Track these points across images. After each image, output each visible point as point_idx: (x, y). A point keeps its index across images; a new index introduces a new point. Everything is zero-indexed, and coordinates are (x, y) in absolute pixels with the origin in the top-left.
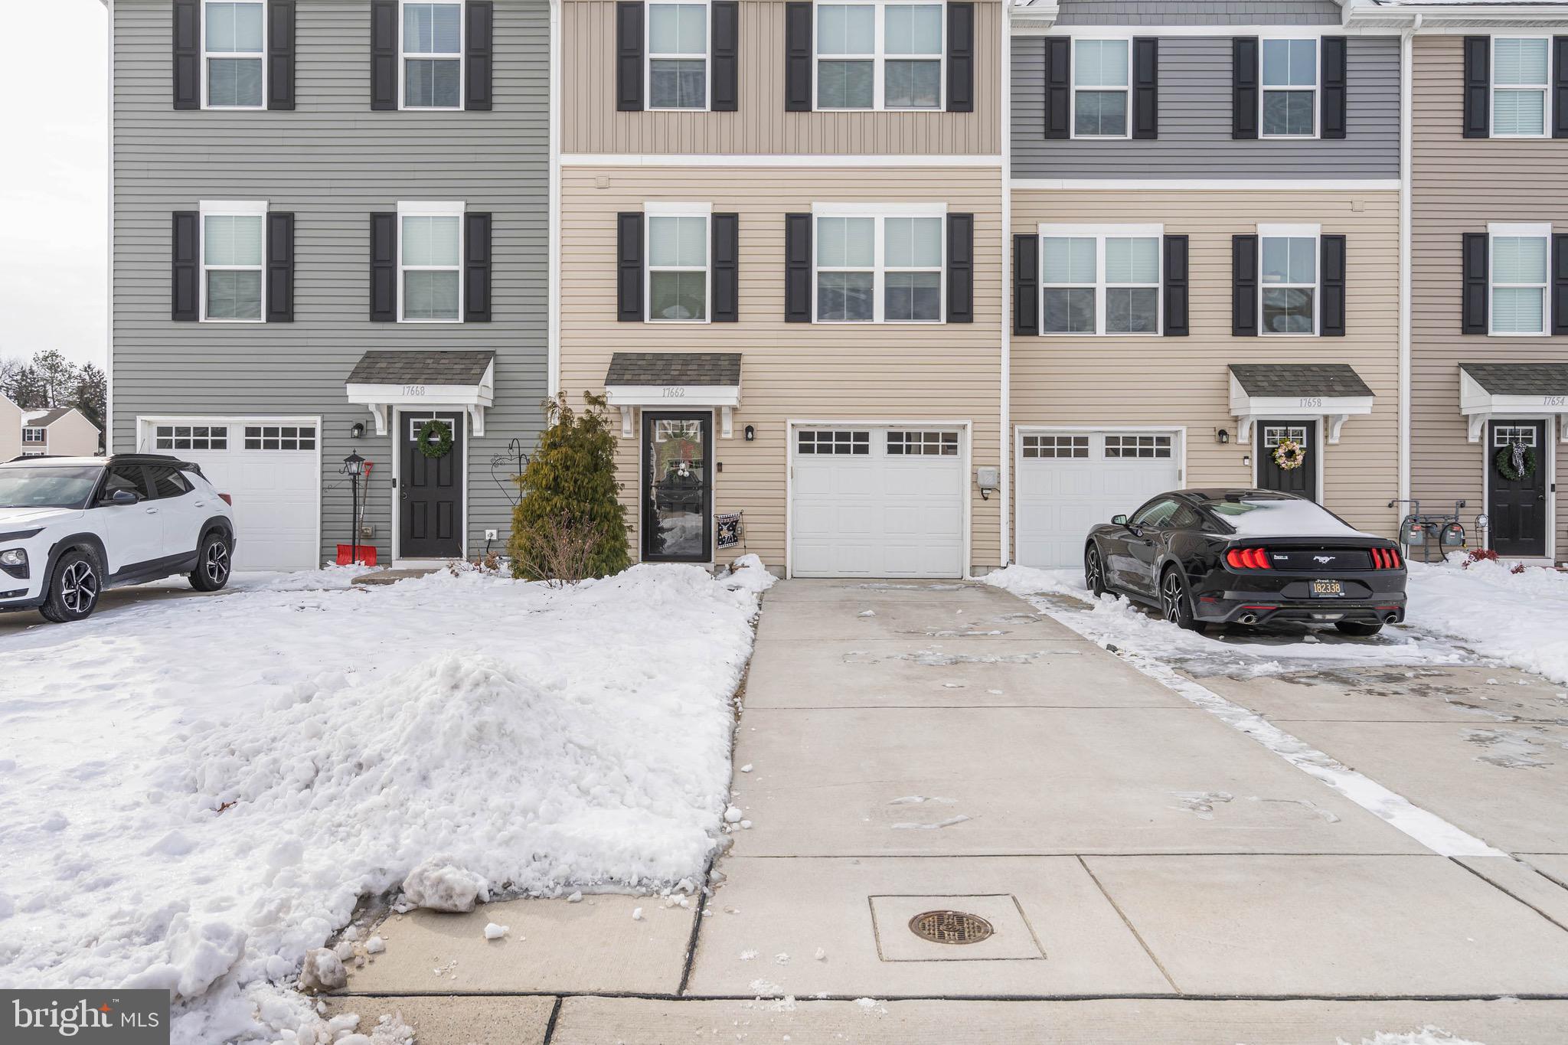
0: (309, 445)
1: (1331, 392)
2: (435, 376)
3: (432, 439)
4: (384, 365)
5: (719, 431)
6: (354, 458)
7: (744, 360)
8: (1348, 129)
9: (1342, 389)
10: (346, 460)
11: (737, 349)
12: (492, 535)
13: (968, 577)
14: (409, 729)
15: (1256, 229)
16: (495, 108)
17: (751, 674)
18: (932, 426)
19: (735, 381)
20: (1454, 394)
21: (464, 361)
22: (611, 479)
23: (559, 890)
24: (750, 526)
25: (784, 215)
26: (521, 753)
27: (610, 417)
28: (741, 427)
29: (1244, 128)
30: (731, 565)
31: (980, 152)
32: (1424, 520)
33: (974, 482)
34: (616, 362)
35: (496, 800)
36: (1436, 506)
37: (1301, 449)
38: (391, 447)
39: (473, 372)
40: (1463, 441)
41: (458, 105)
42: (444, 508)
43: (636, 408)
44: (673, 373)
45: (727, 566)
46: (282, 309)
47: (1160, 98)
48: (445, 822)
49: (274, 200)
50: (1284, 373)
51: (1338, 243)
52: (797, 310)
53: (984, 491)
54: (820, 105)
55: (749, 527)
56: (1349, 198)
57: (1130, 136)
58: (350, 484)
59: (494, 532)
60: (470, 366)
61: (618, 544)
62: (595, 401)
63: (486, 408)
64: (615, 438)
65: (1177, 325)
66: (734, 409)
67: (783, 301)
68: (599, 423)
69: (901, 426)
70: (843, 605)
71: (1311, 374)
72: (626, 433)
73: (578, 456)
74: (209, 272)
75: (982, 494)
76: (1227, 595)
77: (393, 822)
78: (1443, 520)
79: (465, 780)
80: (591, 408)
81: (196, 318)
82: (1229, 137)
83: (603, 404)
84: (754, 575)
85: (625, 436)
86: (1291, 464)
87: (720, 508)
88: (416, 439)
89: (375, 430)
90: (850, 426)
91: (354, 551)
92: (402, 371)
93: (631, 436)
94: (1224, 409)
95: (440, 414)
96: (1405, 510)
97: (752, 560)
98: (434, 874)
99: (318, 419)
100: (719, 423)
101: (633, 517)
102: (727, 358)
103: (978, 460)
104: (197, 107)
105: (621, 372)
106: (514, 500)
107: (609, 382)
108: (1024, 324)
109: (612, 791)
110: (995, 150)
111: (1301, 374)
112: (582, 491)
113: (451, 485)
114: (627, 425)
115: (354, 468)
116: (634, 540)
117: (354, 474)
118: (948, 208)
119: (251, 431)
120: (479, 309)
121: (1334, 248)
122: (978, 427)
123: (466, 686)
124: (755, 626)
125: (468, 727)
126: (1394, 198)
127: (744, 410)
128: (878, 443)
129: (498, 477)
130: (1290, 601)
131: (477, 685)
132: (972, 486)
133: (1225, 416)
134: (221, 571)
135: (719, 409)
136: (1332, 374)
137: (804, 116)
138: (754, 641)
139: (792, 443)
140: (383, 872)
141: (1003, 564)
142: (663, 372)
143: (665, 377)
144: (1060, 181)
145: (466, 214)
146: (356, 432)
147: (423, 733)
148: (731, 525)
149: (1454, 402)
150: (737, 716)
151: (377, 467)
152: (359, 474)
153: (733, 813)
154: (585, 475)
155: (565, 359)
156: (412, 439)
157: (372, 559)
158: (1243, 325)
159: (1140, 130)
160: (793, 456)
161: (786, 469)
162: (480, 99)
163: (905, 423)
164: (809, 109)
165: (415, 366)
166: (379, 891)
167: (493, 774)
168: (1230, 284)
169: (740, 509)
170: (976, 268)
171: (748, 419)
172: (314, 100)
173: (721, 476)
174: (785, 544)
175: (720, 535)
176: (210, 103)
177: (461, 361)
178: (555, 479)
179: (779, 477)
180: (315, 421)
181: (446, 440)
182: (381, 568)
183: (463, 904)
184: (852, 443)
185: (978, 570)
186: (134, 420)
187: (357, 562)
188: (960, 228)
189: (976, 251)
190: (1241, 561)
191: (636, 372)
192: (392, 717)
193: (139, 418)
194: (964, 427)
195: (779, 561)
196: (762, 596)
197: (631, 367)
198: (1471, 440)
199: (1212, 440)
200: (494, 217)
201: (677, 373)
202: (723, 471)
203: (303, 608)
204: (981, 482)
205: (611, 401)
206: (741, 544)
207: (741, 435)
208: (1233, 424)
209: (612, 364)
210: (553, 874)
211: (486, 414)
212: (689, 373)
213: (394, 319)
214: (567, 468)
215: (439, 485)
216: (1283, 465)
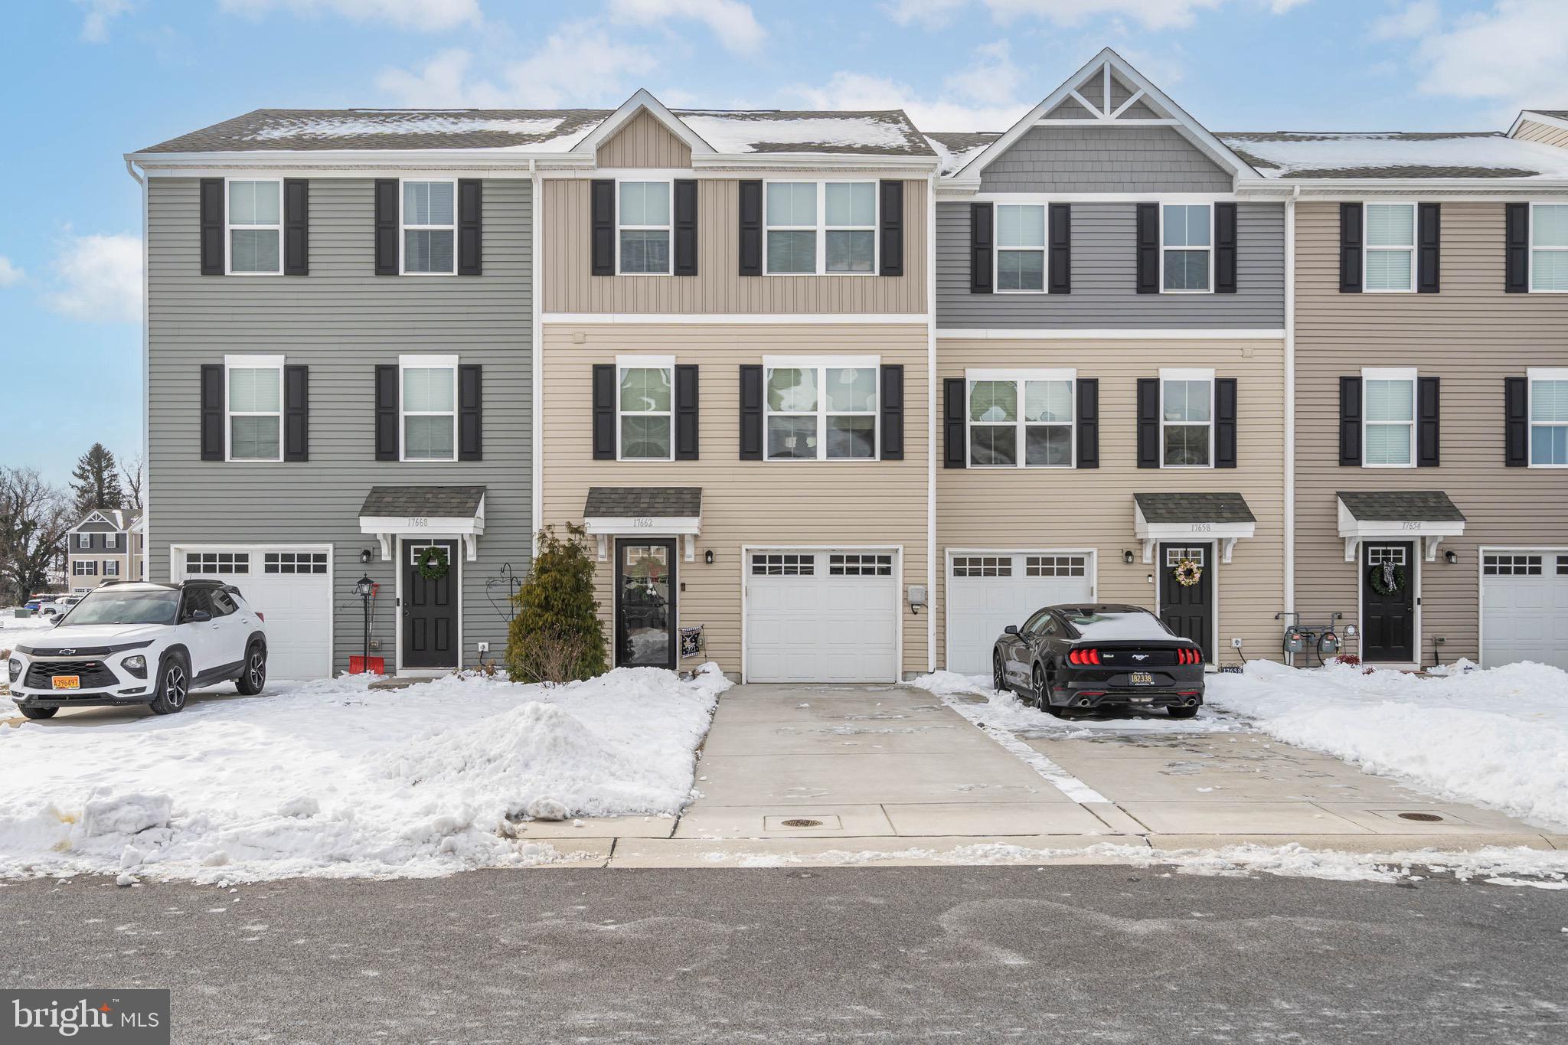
0: (322, 569)
1: (1219, 519)
2: (435, 510)
3: (431, 564)
4: (389, 499)
5: (683, 556)
6: (365, 581)
7: (704, 493)
8: (1239, 285)
9: (1229, 515)
10: (359, 583)
11: (698, 484)
12: (484, 647)
13: (900, 682)
14: (515, 741)
15: (1158, 373)
16: (484, 273)
17: (708, 740)
18: (869, 550)
19: (695, 513)
20: (1333, 519)
21: (460, 496)
22: (590, 597)
23: (605, 814)
24: (710, 637)
25: (738, 367)
26: (577, 753)
27: (589, 544)
28: (702, 552)
29: (1147, 284)
30: (693, 672)
31: (909, 311)
32: (1305, 631)
33: (905, 599)
34: (592, 495)
35: (567, 774)
36: (1315, 618)
37: (1198, 568)
38: (394, 570)
39: (468, 505)
40: (1340, 561)
41: (452, 271)
42: (442, 624)
43: (610, 536)
44: (642, 505)
45: (690, 673)
46: (298, 450)
47: (1073, 257)
48: (543, 783)
49: (290, 354)
50: (1182, 501)
51: (1230, 385)
52: (750, 449)
53: (914, 607)
54: (769, 270)
55: (709, 639)
56: (1239, 345)
57: (1046, 291)
58: (362, 603)
59: (486, 644)
60: (465, 500)
61: (598, 653)
62: (578, 531)
63: (478, 536)
64: (593, 562)
65: (1089, 458)
66: (696, 536)
67: (737, 441)
68: (579, 550)
69: (842, 550)
70: (785, 702)
71: (1204, 501)
72: (601, 555)
73: (565, 579)
74: (232, 418)
75: (912, 609)
76: (1070, 684)
77: (516, 783)
78: (1320, 630)
79: (549, 765)
80: (572, 536)
81: (222, 459)
82: (1134, 292)
83: (582, 533)
84: (713, 679)
85: (600, 560)
86: (1191, 582)
87: (683, 623)
88: (416, 564)
89: (380, 556)
90: (797, 550)
91: (365, 661)
92: (407, 505)
93: (606, 560)
94: (1131, 532)
95: (437, 542)
96: (1290, 621)
97: (712, 667)
98: (544, 802)
99: (330, 546)
100: (683, 549)
101: (609, 631)
102: (689, 491)
103: (909, 580)
104: (222, 273)
105: (598, 505)
106: (506, 617)
107: (587, 514)
108: (953, 458)
109: (627, 776)
110: (923, 310)
111: (1196, 501)
112: (569, 608)
113: (447, 604)
114: (602, 551)
115: (366, 589)
116: (610, 649)
117: (366, 595)
118: (882, 360)
119: (270, 557)
120: (471, 449)
121: (1226, 390)
123: (545, 718)
124: (713, 715)
125: (549, 739)
126: (1279, 345)
127: (706, 536)
128: (822, 565)
129: (493, 596)
130: (1113, 688)
131: (551, 717)
132: (903, 602)
133: (1132, 539)
134: (259, 678)
135: (682, 537)
136: (1223, 502)
137: (755, 279)
138: (711, 723)
139: (747, 564)
140: (515, 804)
141: (931, 670)
142: (634, 505)
143: (636, 509)
144: (984, 331)
145: (460, 367)
146: (365, 557)
147: (523, 742)
148: (694, 637)
149: (1332, 526)
150: (698, 759)
151: (383, 589)
152: (369, 594)
153: (693, 792)
154: (571, 595)
155: (547, 493)
156: (413, 563)
157: (380, 668)
158: (1147, 459)
159: (1056, 286)
160: (747, 576)
161: (741, 588)
162: (471, 265)
163: (846, 548)
164: (760, 274)
165: (417, 500)
166: (514, 813)
167: (564, 763)
168: (1135, 422)
169: (702, 623)
170: (906, 412)
171: (709, 545)
172: (324, 266)
173: (685, 595)
174: (741, 654)
175: (684, 646)
176: (233, 270)
177: (456, 495)
178: (546, 598)
179: (735, 595)
180: (328, 549)
181: (443, 564)
182: (387, 677)
183: (559, 816)
184: (799, 565)
185: (909, 675)
186: (169, 548)
187: (368, 671)
188: (892, 378)
189: (906, 397)
190: (1080, 659)
191: (610, 505)
192: (502, 736)
193: (173, 547)
194: (897, 551)
195: (735, 668)
196: (719, 698)
197: (605, 500)
198: (1347, 560)
199: (1120, 560)
200: (484, 369)
201: (645, 505)
202: (686, 590)
203: (348, 704)
204: (911, 598)
205: (590, 531)
206: (702, 653)
207: (702, 559)
208: (1138, 547)
209: (589, 498)
210: (601, 807)
211: (478, 542)
212: (656, 505)
213: (397, 459)
214: (556, 589)
215: (436, 603)
216: (1183, 583)
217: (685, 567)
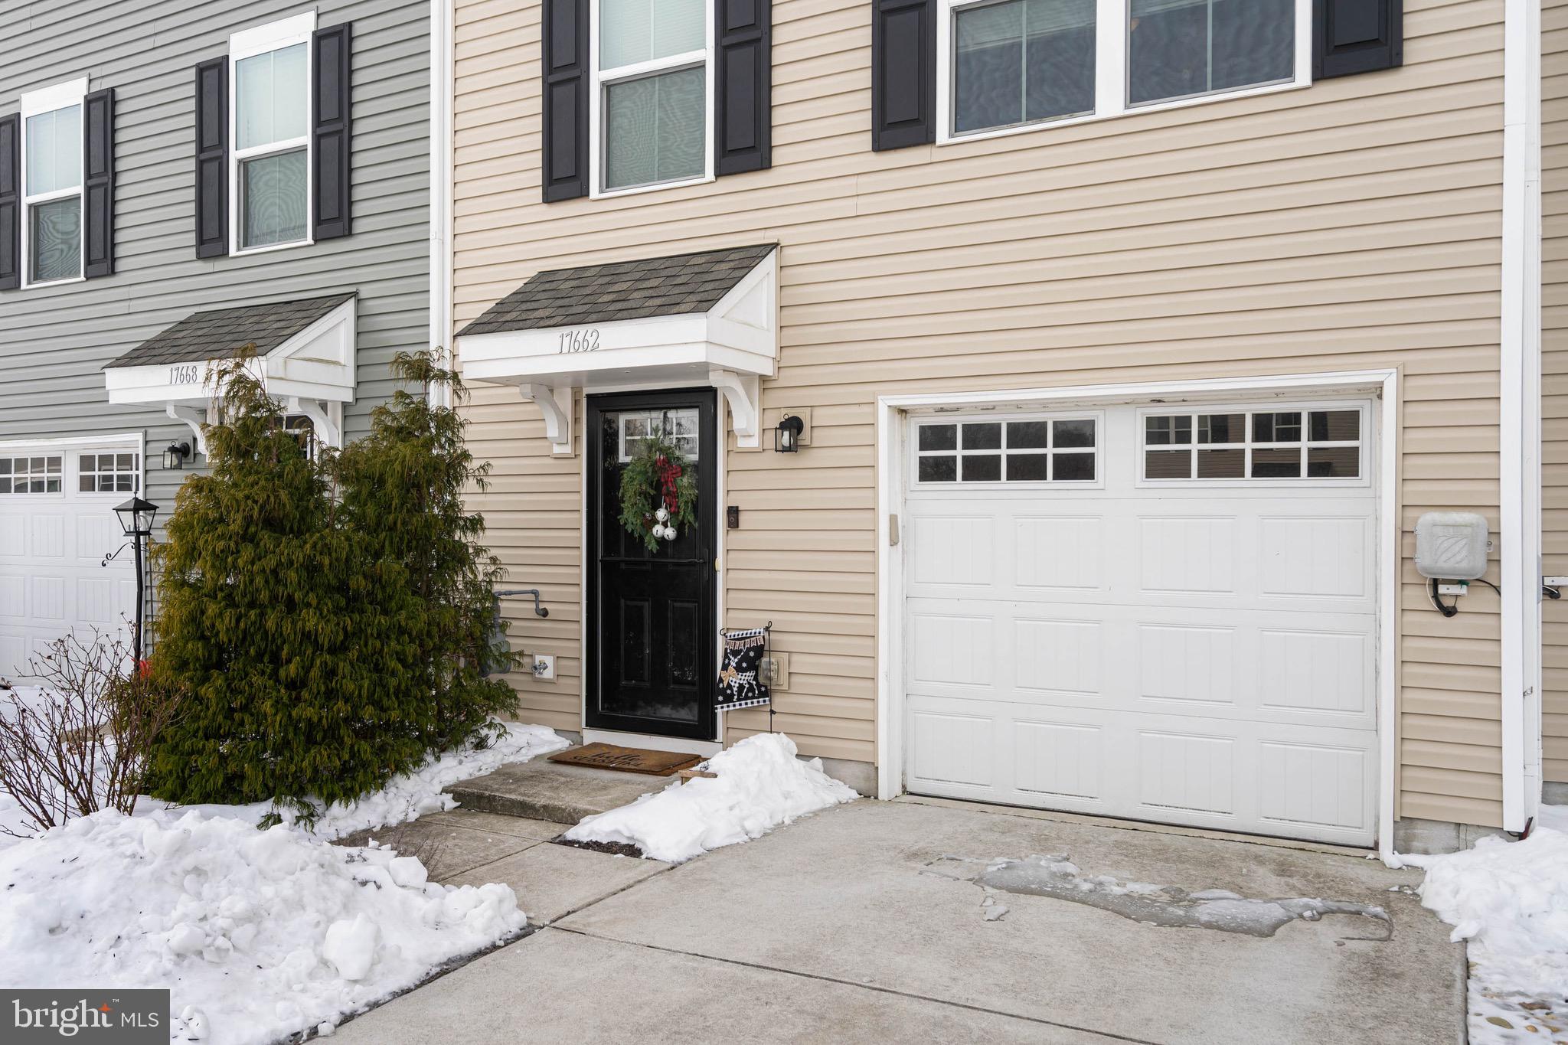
5: (733, 433)
11: (769, 233)
18: (1279, 394)
28: (777, 420)
33: (1406, 559)
52: (901, 118)
53: (1442, 589)
55: (799, 663)
66: (760, 379)
67: (866, 101)
75: (1436, 596)
87: (733, 617)
90: (1045, 404)
93: (568, 450)
100: (732, 414)
103: (1417, 492)
122: (1419, 388)
127: (783, 379)
128: (1121, 449)
132: (1399, 571)
135: (731, 380)
148: (746, 658)
160: (905, 490)
161: (877, 521)
163: (1196, 389)
169: (766, 617)
171: (786, 403)
173: (735, 538)
179: (860, 540)
184: (1050, 451)
185: (1420, 830)
194: (1378, 391)
195: (861, 751)
202: (742, 525)
204: (1431, 558)
206: (765, 703)
207: (776, 439)
217: (737, 462)
